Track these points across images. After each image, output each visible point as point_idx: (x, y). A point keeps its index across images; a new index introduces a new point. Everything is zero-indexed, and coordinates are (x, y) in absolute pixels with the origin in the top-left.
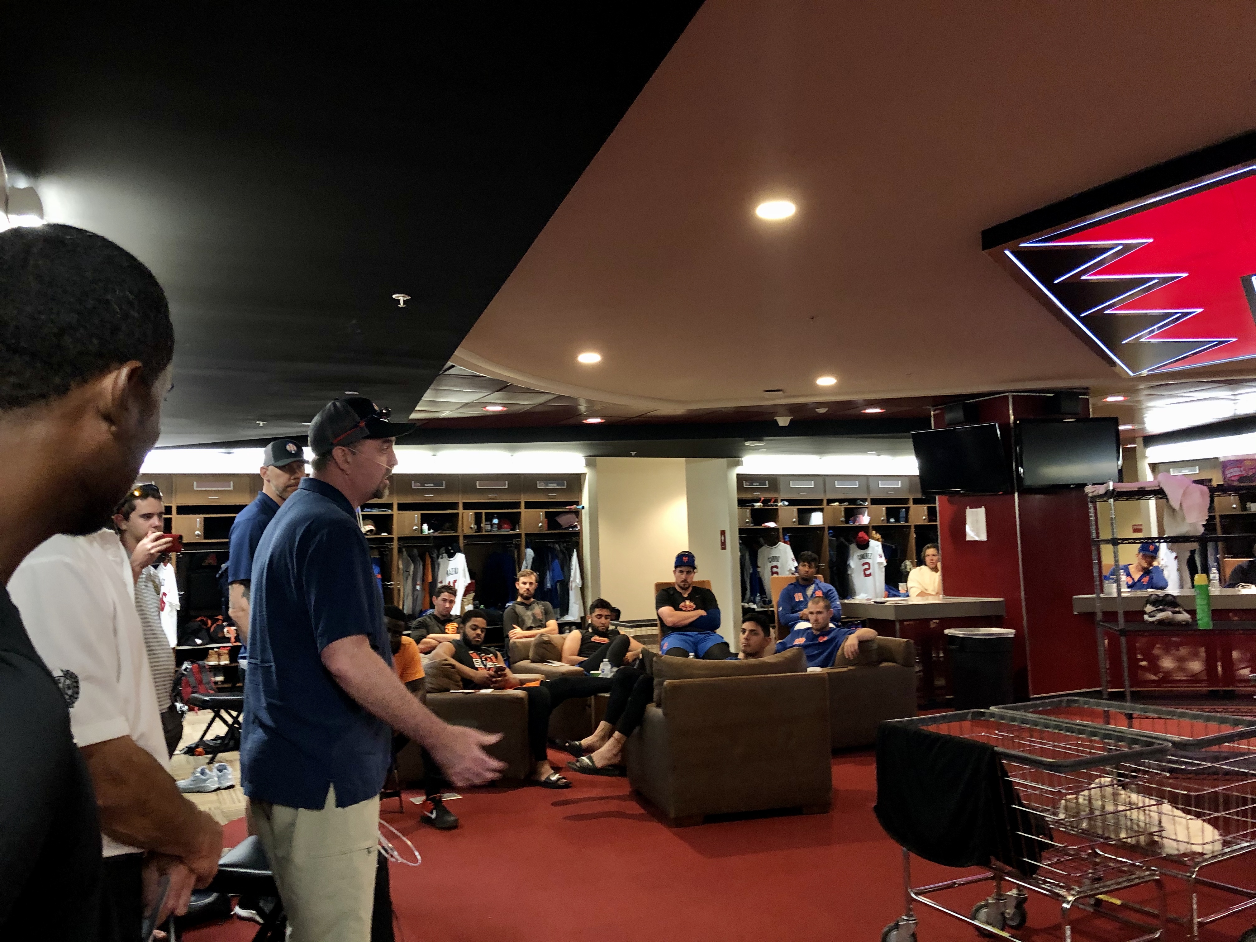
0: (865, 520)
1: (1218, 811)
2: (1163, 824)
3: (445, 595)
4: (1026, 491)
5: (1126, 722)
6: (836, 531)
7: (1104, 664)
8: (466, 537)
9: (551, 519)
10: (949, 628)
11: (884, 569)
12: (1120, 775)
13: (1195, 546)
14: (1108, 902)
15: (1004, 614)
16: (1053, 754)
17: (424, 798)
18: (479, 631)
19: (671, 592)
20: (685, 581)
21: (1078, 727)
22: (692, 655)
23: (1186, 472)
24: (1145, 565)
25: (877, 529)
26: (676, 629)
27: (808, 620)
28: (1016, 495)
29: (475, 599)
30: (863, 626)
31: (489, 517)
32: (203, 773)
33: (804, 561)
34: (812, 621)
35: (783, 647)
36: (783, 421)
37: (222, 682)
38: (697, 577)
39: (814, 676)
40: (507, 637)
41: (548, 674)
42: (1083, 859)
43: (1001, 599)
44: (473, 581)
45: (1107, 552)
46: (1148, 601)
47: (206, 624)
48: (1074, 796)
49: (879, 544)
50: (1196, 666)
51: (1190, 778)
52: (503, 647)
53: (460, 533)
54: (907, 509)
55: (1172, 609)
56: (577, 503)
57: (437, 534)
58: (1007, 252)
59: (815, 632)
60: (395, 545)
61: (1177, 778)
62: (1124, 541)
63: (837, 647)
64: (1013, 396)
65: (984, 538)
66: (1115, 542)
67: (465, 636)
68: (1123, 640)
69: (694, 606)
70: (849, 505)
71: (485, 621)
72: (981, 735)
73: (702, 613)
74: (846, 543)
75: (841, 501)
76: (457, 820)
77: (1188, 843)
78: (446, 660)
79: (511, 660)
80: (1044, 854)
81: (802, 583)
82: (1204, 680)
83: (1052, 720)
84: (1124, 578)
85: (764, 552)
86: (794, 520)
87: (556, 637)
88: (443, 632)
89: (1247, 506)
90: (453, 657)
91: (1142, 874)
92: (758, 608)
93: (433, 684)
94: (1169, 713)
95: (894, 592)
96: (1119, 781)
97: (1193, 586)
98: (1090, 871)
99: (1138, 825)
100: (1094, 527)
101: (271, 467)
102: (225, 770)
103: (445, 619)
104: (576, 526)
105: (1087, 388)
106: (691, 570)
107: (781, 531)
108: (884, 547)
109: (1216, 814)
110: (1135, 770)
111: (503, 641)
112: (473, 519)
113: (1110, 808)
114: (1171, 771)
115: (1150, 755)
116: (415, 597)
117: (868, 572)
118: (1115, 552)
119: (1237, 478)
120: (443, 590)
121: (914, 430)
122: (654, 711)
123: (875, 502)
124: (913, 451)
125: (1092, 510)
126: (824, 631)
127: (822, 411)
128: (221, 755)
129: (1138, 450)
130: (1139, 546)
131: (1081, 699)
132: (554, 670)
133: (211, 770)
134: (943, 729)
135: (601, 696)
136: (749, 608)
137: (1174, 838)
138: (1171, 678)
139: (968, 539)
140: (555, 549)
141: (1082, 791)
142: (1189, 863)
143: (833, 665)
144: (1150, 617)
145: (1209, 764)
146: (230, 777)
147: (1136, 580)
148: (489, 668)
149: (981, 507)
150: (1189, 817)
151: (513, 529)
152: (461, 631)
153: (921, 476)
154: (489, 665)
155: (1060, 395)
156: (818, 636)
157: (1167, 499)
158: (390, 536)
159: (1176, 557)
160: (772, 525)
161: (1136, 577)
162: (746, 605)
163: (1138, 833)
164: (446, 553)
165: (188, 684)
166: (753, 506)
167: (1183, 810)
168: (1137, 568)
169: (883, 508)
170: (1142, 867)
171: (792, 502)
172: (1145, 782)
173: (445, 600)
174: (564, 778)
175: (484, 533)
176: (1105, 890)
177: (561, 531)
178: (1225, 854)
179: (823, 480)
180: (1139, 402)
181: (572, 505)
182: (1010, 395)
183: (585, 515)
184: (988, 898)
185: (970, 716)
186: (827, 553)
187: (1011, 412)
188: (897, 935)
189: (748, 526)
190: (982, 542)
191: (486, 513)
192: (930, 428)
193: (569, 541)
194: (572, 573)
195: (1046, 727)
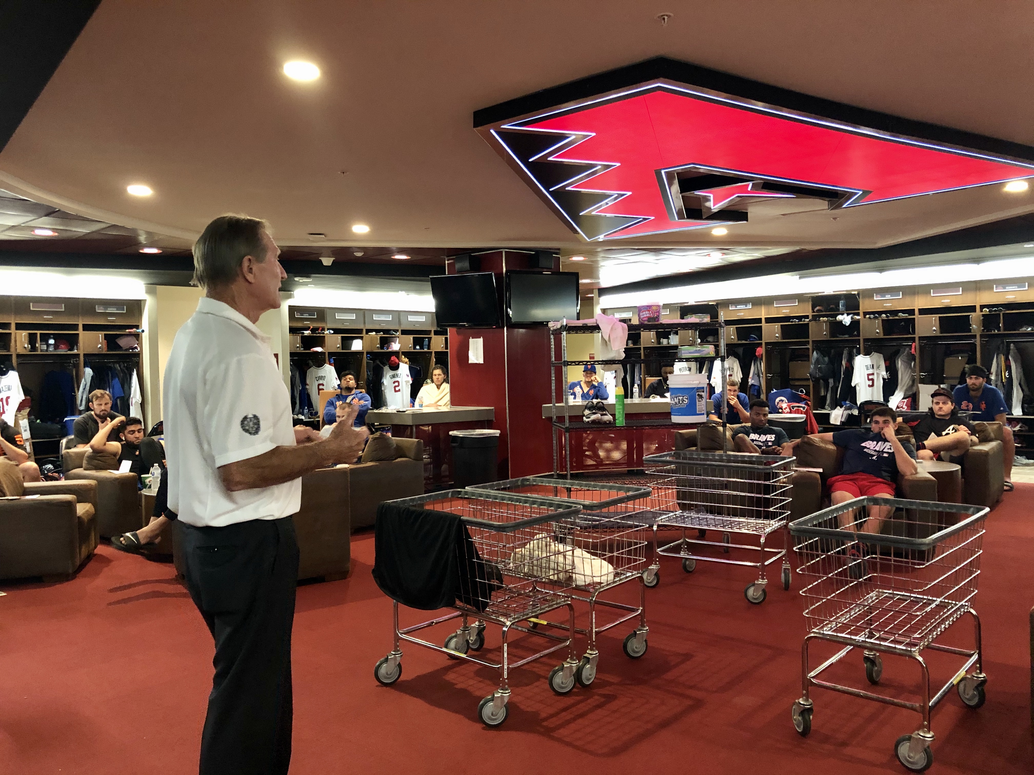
0: (395, 346)
1: (613, 552)
2: (576, 564)
4: (512, 326)
6: (373, 355)
8: (19, 356)
9: (111, 341)
10: (453, 430)
11: (410, 386)
14: (537, 623)
15: (494, 419)
23: (624, 315)
25: (406, 354)
28: (505, 329)
29: (29, 414)
31: (45, 338)
36: (327, 261)
39: (338, 471)
43: (493, 408)
44: (28, 397)
48: (520, 549)
49: (407, 367)
50: (618, 455)
53: (13, 352)
54: (430, 339)
55: (601, 413)
56: (137, 327)
58: (492, 131)
64: (506, 252)
65: (481, 361)
66: (566, 364)
68: (567, 435)
70: (384, 334)
74: (381, 365)
75: (377, 331)
77: (591, 576)
80: (493, 593)
82: (624, 464)
83: (507, 494)
85: (313, 373)
86: (338, 346)
89: (661, 341)
91: (559, 601)
92: (306, 418)
104: (136, 348)
105: (559, 249)
107: (327, 354)
108: (411, 369)
109: (612, 554)
112: (27, 339)
115: (568, 515)
117: (397, 389)
119: (647, 319)
121: (432, 275)
123: (404, 332)
124: (432, 292)
125: (553, 340)
127: (359, 254)
129: (594, 298)
136: (298, 419)
137: (582, 573)
138: (604, 463)
139: (470, 362)
140: (115, 369)
142: (591, 590)
144: (587, 418)
149: (480, 338)
150: (594, 557)
151: (72, 349)
153: (437, 313)
155: (540, 253)
157: (601, 332)
159: (615, 377)
160: (319, 349)
163: (559, 572)
166: (303, 333)
169: (411, 337)
170: (560, 596)
171: (336, 331)
175: (39, 353)
176: (534, 614)
177: (121, 352)
178: (616, 582)
179: (363, 313)
180: (596, 262)
181: (132, 328)
182: (504, 251)
183: (145, 337)
184: (457, 631)
185: (450, 494)
186: (365, 373)
187: (504, 265)
188: (387, 666)
189: (298, 350)
190: (479, 364)
191: (41, 334)
192: (445, 274)
193: (129, 362)
194: (133, 390)
195: (503, 500)
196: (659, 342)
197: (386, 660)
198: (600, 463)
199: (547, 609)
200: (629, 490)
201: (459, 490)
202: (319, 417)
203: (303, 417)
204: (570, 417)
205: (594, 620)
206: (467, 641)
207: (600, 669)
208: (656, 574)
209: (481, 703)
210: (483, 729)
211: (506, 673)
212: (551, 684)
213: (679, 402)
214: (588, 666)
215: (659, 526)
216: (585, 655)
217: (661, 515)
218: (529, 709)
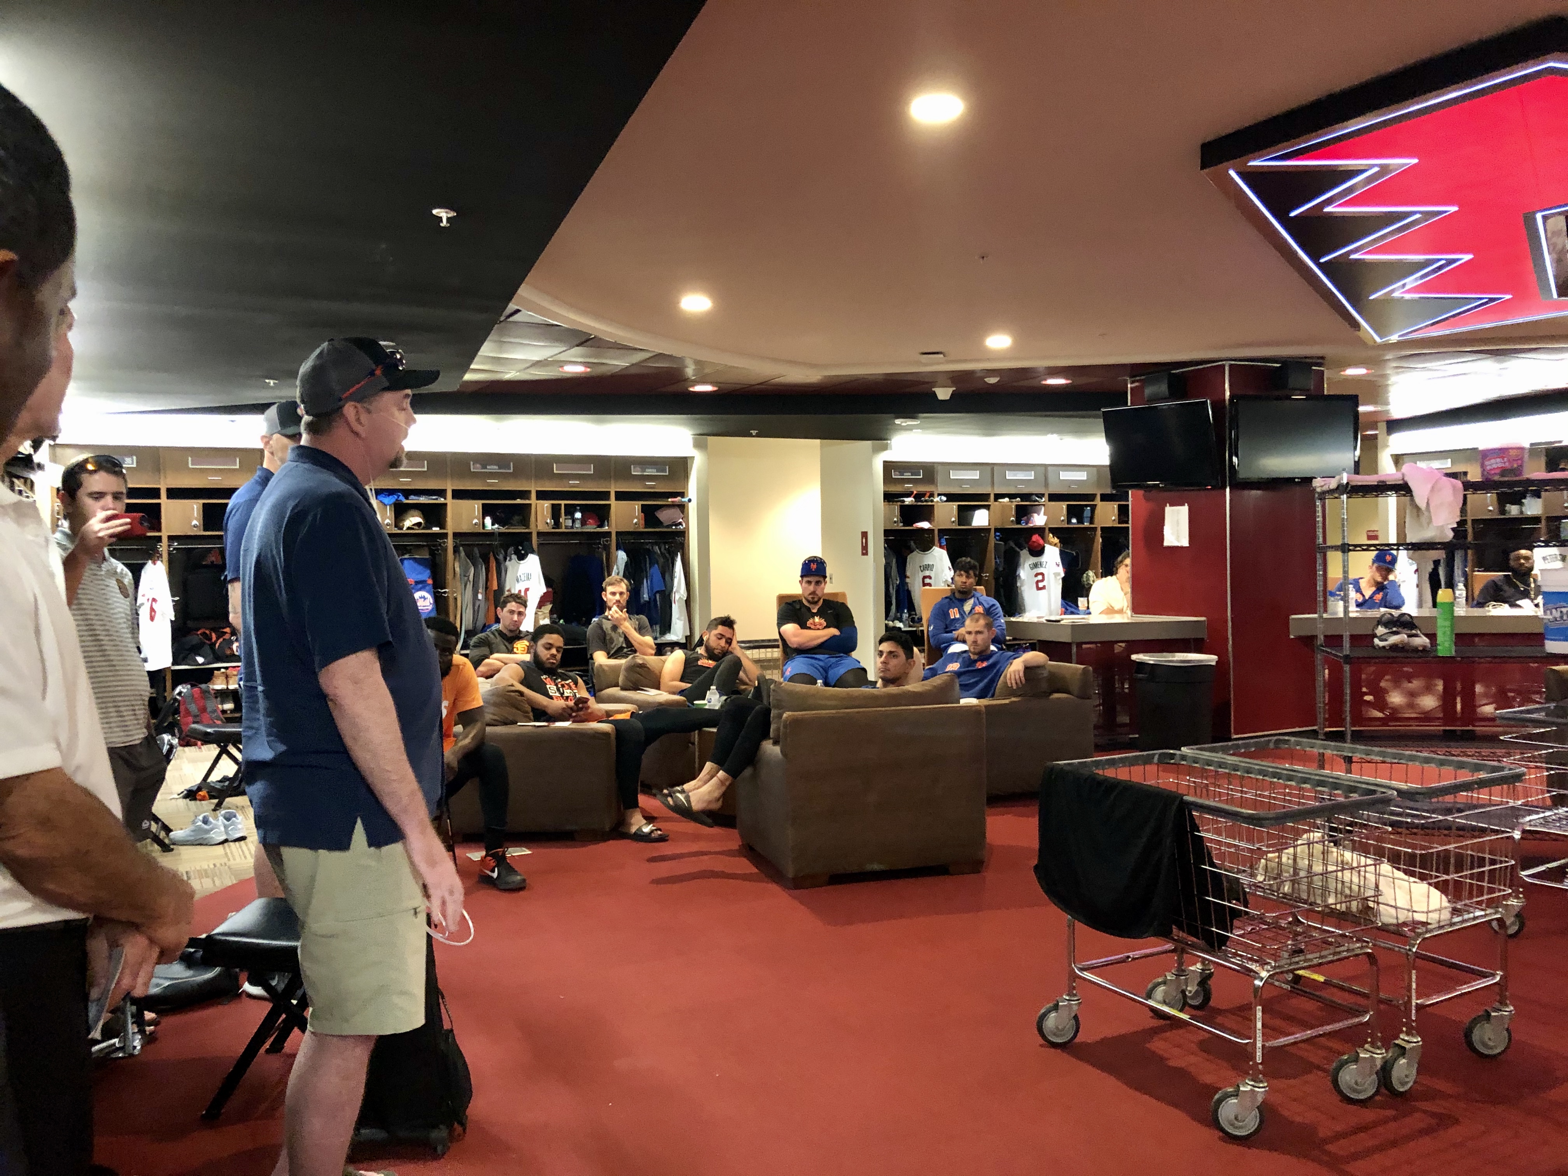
0: (1039, 520)
1: (1448, 874)
2: (1380, 888)
3: (512, 605)
4: (1241, 485)
5: (1344, 766)
6: (1005, 533)
7: (1322, 697)
8: (540, 534)
9: (649, 513)
10: (1137, 653)
11: (1061, 581)
12: (1332, 829)
13: (1440, 554)
14: (1308, 978)
15: (1206, 637)
16: (1255, 804)
17: (484, 853)
18: (554, 651)
19: (798, 607)
20: (813, 593)
21: (1285, 772)
22: (820, 682)
23: (1436, 464)
24: (1379, 579)
25: (1055, 531)
26: (802, 651)
27: (964, 642)
28: (1228, 490)
29: (551, 612)
30: (1034, 649)
31: (570, 510)
32: (205, 821)
33: (960, 570)
34: (969, 642)
35: (933, 673)
36: (943, 394)
37: (232, 711)
38: (829, 588)
39: (969, 708)
40: (592, 658)
41: (641, 705)
42: (1284, 929)
43: (1203, 619)
44: (550, 590)
45: (1335, 560)
46: (1380, 622)
47: (210, 639)
48: (1277, 854)
49: (1056, 551)
50: (1429, 702)
51: (1415, 834)
52: (587, 671)
53: (532, 529)
54: (1093, 508)
55: (1409, 632)
56: (682, 495)
57: (503, 530)
58: (1232, 173)
59: (972, 657)
60: (450, 542)
61: (1400, 833)
62: (1357, 547)
63: (999, 674)
64: (1231, 365)
65: (1185, 543)
66: (1345, 548)
67: (536, 657)
68: (1347, 668)
69: (825, 624)
70: (1022, 501)
71: (561, 639)
72: (1168, 781)
73: (834, 631)
74: (1018, 549)
75: (1012, 496)
76: (524, 880)
77: (1408, 910)
78: (512, 685)
79: (596, 688)
80: (1236, 923)
81: (958, 597)
82: (1438, 718)
83: (1257, 764)
84: (1353, 595)
85: (915, 559)
86: (953, 519)
87: (652, 660)
88: (510, 651)
89: (1507, 508)
90: (522, 683)
91: (1352, 946)
92: (905, 626)
93: (494, 714)
94: (1395, 756)
95: (1073, 610)
96: (1331, 836)
97: (1435, 605)
98: (1289, 942)
99: (1350, 888)
100: (1321, 530)
101: (276, 436)
102: (234, 819)
103: (512, 637)
104: (680, 524)
105: (1323, 358)
106: (822, 579)
107: (936, 532)
108: (1062, 553)
109: (1445, 877)
110: (1351, 824)
111: (587, 664)
112: (550, 510)
113: (1318, 868)
114: (1393, 824)
115: (1370, 805)
116: (476, 608)
117: (1041, 585)
118: (1344, 561)
119: (1498, 471)
120: (510, 599)
121: (1105, 407)
122: (771, 749)
123: (1053, 497)
124: (1104, 434)
125: (1319, 509)
126: (984, 655)
127: (993, 380)
128: (228, 800)
129: (1379, 437)
130: (1373, 554)
131: (1293, 739)
132: (650, 699)
133: (216, 818)
134: (1122, 774)
135: (705, 731)
136: (894, 628)
137: (1394, 904)
138: (1400, 715)
139: (1166, 544)
140: (655, 552)
141: (1286, 848)
142: (1409, 934)
143: (993, 696)
144: (1381, 640)
145: (1441, 818)
146: (240, 826)
147: (1367, 597)
148: (567, 697)
149: (1183, 505)
150: (1412, 879)
151: (601, 525)
152: (532, 651)
153: (1112, 467)
154: (567, 692)
155: (1289, 365)
156: (975, 661)
157: (1412, 496)
158: (442, 531)
159: (1417, 571)
160: (925, 525)
161: (1368, 593)
162: (891, 623)
163: (1350, 898)
164: (515, 553)
165: (188, 713)
166: (904, 501)
167: (1406, 872)
168: (1369, 581)
169: (1064, 505)
170: (1351, 938)
171: (951, 497)
172: (1362, 838)
173: (512, 612)
174: (660, 830)
175: (563, 530)
176: (1306, 964)
177: (661, 530)
178: (1454, 924)
179: (990, 469)
180: (1385, 376)
181: (675, 497)
182: (1227, 364)
183: (692, 510)
184: (1167, 974)
185: (1156, 757)
186: (992, 560)
187: (1227, 386)
188: (1056, 1017)
189: (895, 527)
190: (1182, 548)
191: (565, 505)
192: (1126, 405)
193: (672, 543)
194: (676, 581)
195: (1248, 773)
196: (1503, 511)
197: (1056, 1007)
198: (1394, 715)
199: (1330, 958)
200: (1477, 768)
201: (1172, 751)
202: (922, 626)
203: (901, 625)
204: (1353, 637)
205: (1414, 986)
206: (1183, 992)
207: (1422, 1069)
208: (1518, 916)
209: (1217, 1097)
210: (1220, 1138)
211: (1259, 1054)
212: (1335, 1082)
213: (1562, 617)
214: (1403, 1061)
215: (1524, 832)
216: (1397, 1042)
217: (1530, 813)
218: (1298, 1119)
